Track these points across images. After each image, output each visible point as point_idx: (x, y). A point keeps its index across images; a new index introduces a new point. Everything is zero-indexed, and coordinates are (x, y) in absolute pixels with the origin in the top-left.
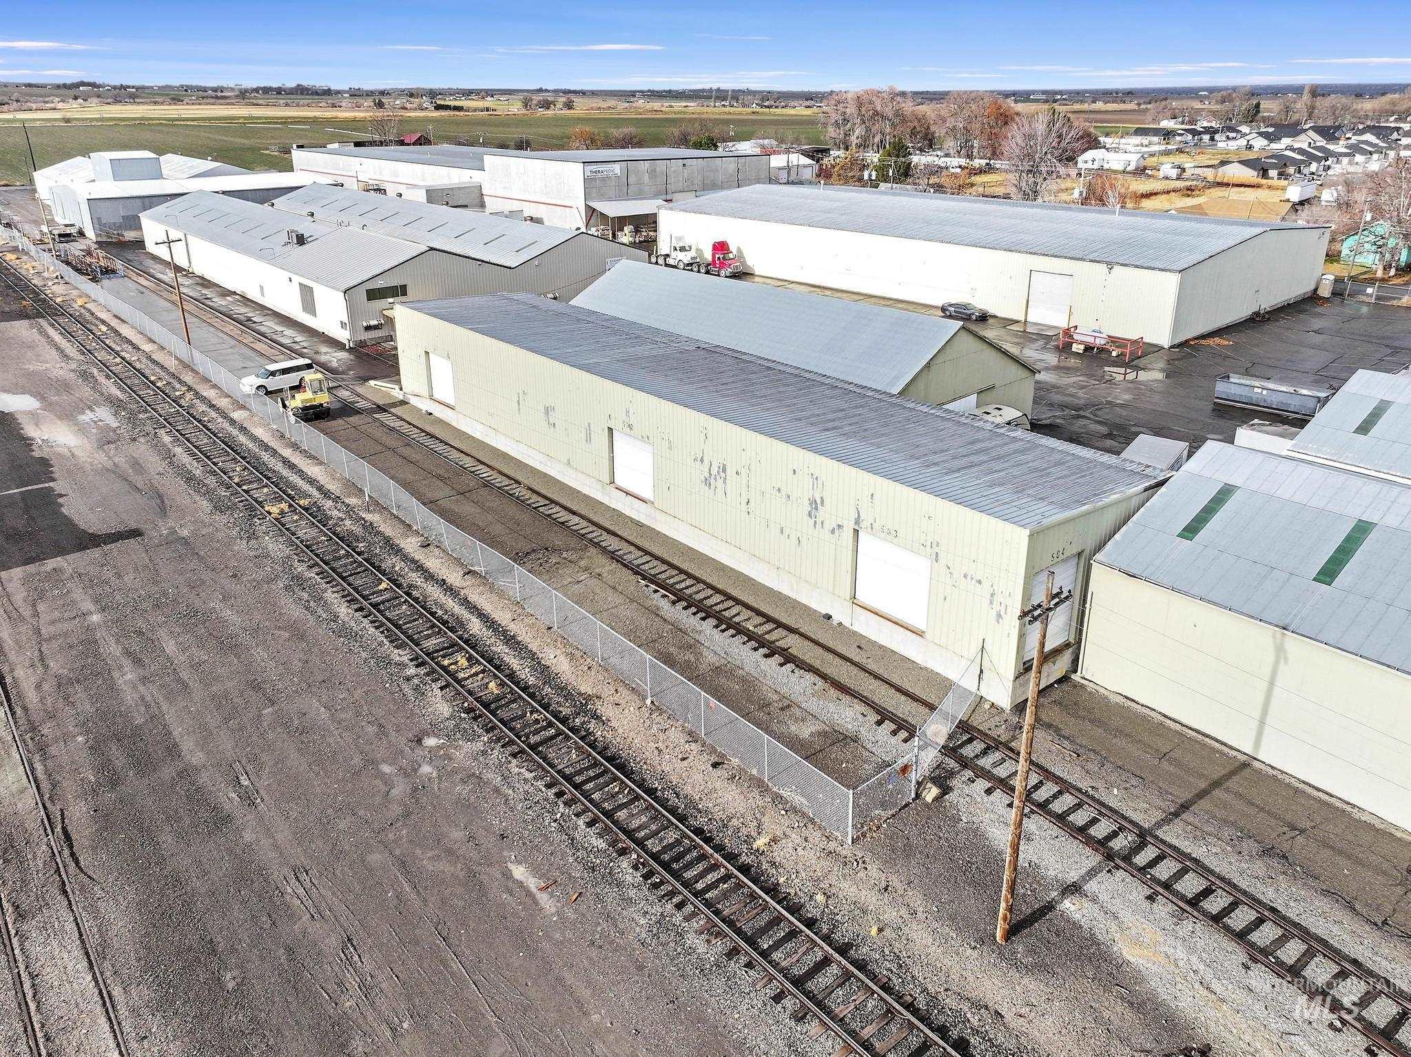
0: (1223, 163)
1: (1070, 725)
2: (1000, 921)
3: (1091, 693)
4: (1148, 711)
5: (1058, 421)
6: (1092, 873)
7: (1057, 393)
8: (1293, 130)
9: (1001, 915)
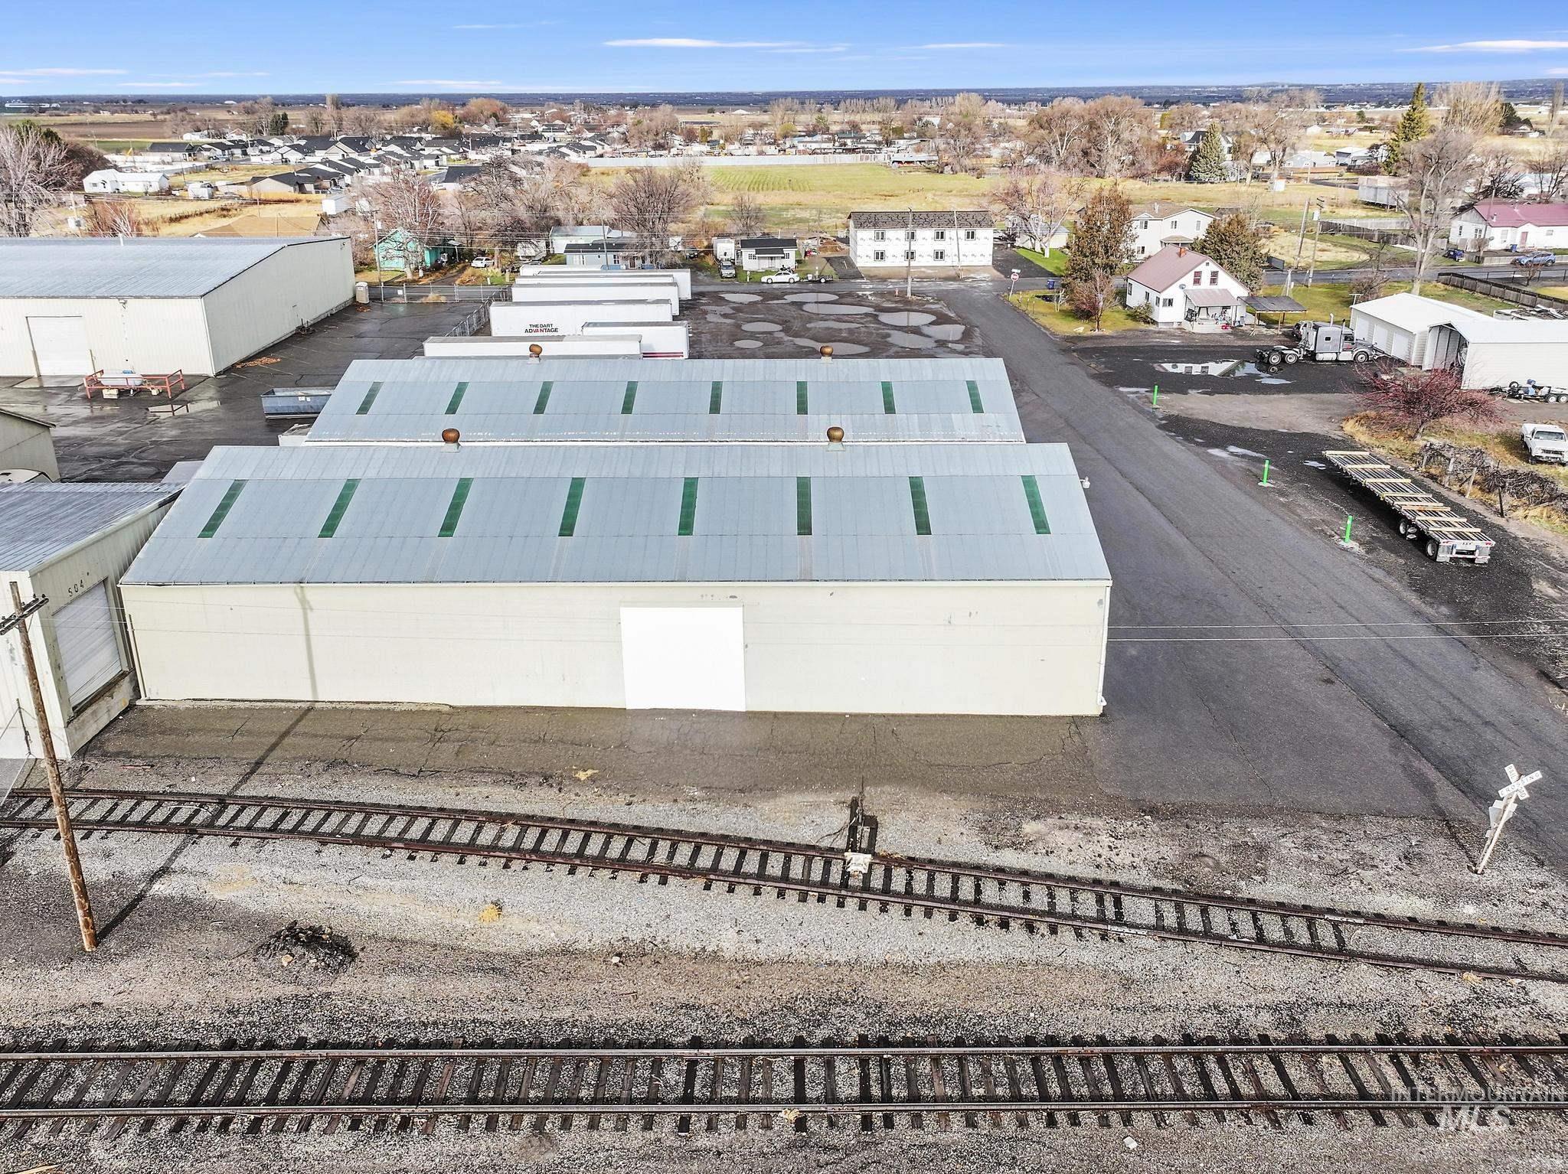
0: (256, 180)
1: (139, 745)
2: (83, 930)
3: (159, 710)
4: (218, 703)
5: (96, 473)
6: (176, 853)
7: (91, 445)
8: (324, 142)
9: (81, 923)
